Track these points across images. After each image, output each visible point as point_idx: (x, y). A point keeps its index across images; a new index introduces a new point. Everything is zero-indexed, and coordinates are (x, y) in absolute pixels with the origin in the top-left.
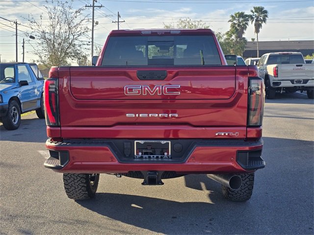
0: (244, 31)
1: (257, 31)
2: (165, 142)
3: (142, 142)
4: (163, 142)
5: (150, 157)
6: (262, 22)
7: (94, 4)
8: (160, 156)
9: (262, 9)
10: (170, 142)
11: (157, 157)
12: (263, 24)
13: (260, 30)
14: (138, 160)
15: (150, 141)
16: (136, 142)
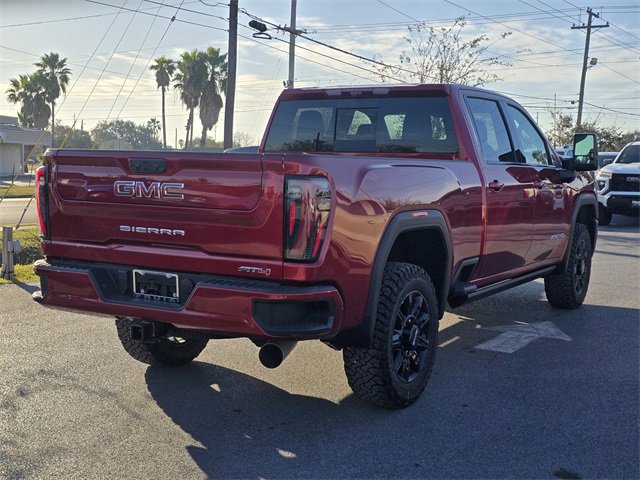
2: (171, 275)
4: (169, 275)
5: (152, 298)
7: (590, 22)
8: (165, 298)
10: (177, 276)
11: (162, 299)
14: (138, 300)
16: (134, 271)
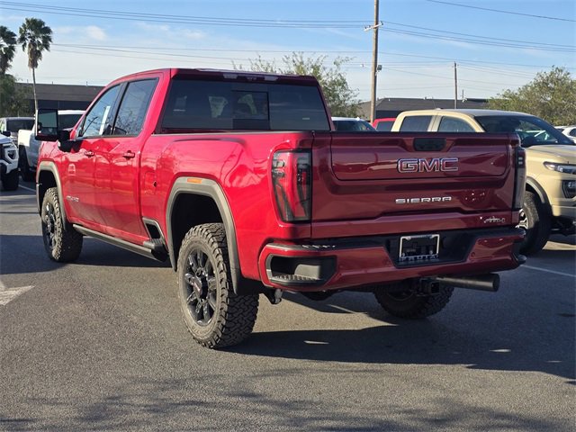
0: (9, 62)
1: (33, 64)
2: (433, 236)
3: (408, 238)
5: (416, 258)
6: (42, 49)
8: (427, 256)
9: (41, 23)
10: (439, 236)
11: (424, 258)
12: (44, 53)
13: (39, 62)
14: (403, 263)
15: (418, 236)
16: (402, 238)
